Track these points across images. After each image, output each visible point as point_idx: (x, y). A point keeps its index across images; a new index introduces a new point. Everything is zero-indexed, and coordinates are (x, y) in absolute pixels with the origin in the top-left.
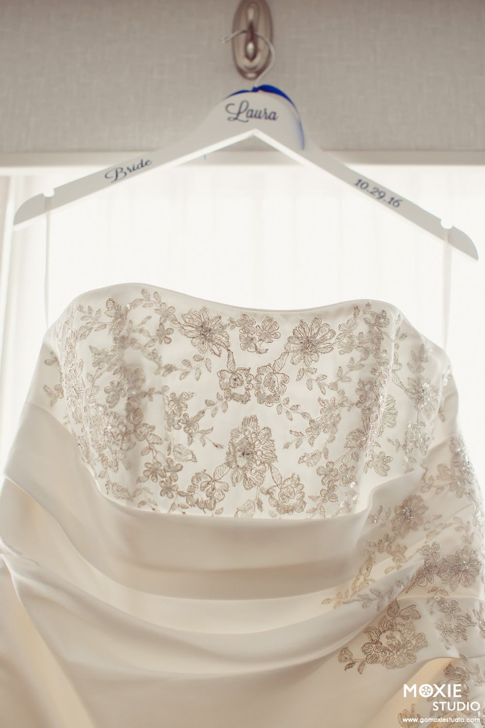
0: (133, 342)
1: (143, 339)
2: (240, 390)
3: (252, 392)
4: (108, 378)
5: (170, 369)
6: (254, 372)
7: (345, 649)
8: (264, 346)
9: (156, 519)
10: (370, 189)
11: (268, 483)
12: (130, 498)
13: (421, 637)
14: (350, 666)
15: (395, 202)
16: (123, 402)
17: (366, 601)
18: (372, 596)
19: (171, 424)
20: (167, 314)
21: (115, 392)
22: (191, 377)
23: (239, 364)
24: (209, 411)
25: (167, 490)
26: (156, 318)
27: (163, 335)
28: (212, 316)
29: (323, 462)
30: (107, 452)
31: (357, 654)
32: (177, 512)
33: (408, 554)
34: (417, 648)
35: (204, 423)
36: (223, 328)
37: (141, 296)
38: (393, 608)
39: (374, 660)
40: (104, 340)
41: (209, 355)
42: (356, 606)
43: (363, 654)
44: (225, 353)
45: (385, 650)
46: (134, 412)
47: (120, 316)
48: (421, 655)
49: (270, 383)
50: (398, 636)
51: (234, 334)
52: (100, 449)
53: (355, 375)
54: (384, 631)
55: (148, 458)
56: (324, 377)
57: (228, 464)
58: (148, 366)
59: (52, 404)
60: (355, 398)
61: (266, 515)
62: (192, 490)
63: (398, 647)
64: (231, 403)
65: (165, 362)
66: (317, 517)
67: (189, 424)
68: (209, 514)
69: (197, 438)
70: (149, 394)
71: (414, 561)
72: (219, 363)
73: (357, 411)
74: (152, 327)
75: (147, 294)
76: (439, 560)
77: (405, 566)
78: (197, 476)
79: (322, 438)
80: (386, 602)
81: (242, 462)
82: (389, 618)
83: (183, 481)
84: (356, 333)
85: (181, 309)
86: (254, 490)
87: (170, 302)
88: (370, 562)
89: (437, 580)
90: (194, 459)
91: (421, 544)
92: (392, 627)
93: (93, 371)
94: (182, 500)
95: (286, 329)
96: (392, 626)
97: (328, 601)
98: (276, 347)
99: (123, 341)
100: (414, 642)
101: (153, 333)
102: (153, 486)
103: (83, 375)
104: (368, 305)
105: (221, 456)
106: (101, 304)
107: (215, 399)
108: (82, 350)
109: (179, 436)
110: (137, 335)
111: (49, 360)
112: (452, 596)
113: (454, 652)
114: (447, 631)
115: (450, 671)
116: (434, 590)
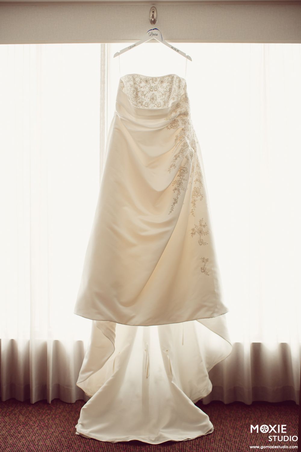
0: (136, 84)
1: (138, 83)
2: (152, 90)
3: (154, 90)
4: (133, 89)
5: (142, 87)
6: (154, 87)
7: (167, 126)
8: (155, 82)
9: (140, 109)
10: (174, 49)
11: (156, 103)
12: (136, 106)
13: (178, 125)
14: (168, 129)
15: (178, 51)
16: (135, 93)
17: (170, 119)
19: (142, 95)
20: (141, 79)
21: (134, 91)
22: (145, 88)
23: (151, 86)
24: (147, 93)
25: (142, 105)
26: (139, 80)
27: (141, 82)
28: (148, 78)
29: (164, 100)
30: (133, 99)
31: (169, 127)
32: (143, 108)
33: (177, 112)
34: (178, 126)
35: (146, 95)
36: (149, 80)
37: (137, 76)
38: (175, 120)
39: (172, 128)
40: (132, 83)
41: (147, 85)
42: (169, 120)
44: (149, 84)
46: (137, 94)
47: (134, 79)
48: (178, 127)
49: (156, 88)
50: (175, 124)
51: (151, 81)
52: (132, 99)
53: (169, 87)
55: (139, 101)
56: (164, 87)
57: (150, 101)
58: (139, 87)
59: (122, 89)
60: (168, 91)
61: (155, 108)
62: (145, 105)
63: (175, 126)
64: (150, 92)
65: (141, 86)
66: (163, 108)
67: (145, 95)
68: (148, 108)
69: (146, 97)
70: (139, 92)
71: (178, 113)
72: (149, 86)
73: (169, 93)
74: (139, 81)
75: (138, 76)
76: (182, 113)
77: (177, 114)
78: (146, 103)
79: (164, 96)
80: (173, 120)
81: (152, 100)
83: (144, 104)
84: (169, 80)
85: (143, 78)
86: (154, 104)
87: (141, 77)
88: (171, 113)
89: (181, 116)
90: (145, 100)
91: (179, 110)
92: (174, 123)
93: (130, 88)
94: (144, 106)
95: (158, 80)
97: (165, 119)
98: (157, 83)
99: (135, 84)
101: (139, 82)
102: (140, 104)
103: (129, 88)
104: (171, 75)
105: (149, 100)
106: (131, 77)
107: (148, 91)
108: (128, 84)
109: (143, 97)
110: (137, 83)
111: (121, 82)
112: (184, 118)
113: (183, 127)
114: (182, 124)
115: (183, 129)
116: (181, 117)
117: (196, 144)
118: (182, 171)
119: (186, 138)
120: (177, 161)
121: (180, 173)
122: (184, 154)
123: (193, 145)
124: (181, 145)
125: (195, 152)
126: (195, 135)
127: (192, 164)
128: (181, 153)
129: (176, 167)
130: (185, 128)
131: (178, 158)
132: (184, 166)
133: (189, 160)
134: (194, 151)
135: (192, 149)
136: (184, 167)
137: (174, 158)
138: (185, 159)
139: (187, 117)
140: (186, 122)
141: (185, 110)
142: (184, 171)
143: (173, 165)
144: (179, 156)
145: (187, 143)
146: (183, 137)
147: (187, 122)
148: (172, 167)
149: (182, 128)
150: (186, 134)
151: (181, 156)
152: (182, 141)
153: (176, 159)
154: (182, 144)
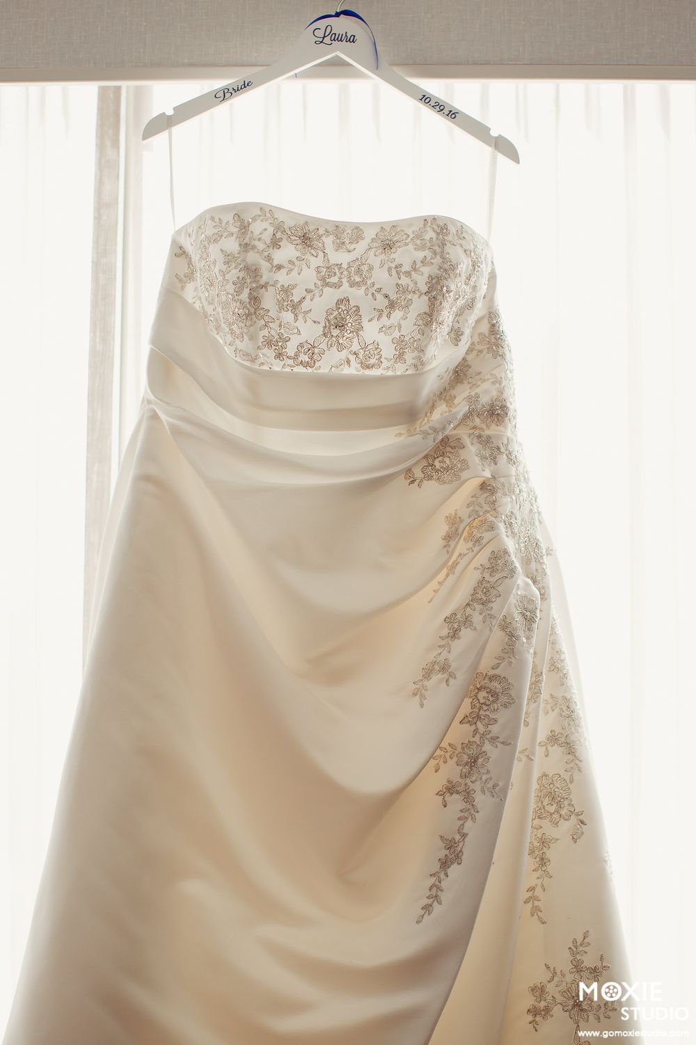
0: (254, 247)
1: (261, 246)
2: (334, 280)
3: (344, 280)
4: (234, 274)
5: (279, 267)
6: (344, 266)
7: (409, 470)
8: (352, 246)
9: (272, 374)
10: (432, 103)
11: (355, 347)
12: (253, 360)
13: (464, 461)
14: (413, 482)
15: (452, 114)
16: (246, 292)
17: (426, 434)
18: (430, 431)
19: (281, 309)
20: (279, 227)
21: (240, 284)
22: (295, 273)
23: (332, 262)
24: (308, 298)
25: (279, 356)
26: (271, 230)
27: (275, 243)
28: (312, 228)
29: (396, 334)
30: (235, 327)
31: (418, 473)
32: (288, 369)
33: (456, 401)
34: (462, 470)
35: (305, 306)
36: (320, 237)
37: (259, 213)
38: (445, 442)
39: (430, 478)
40: (232, 245)
41: (308, 256)
42: (418, 438)
43: (421, 473)
44: (321, 254)
45: (437, 471)
46: (255, 299)
47: (244, 228)
48: (464, 475)
49: (358, 273)
50: (447, 460)
51: (329, 241)
52: (230, 325)
54: (438, 457)
55: (265, 332)
56: (401, 266)
57: (325, 335)
58: (265, 265)
59: (183, 288)
60: (425, 288)
61: (352, 371)
62: (297, 355)
63: (447, 469)
64: (326, 290)
65: (275, 263)
66: (390, 373)
67: (295, 307)
68: (310, 370)
69: (300, 317)
70: (265, 286)
71: (462, 408)
72: (316, 262)
73: (425, 298)
74: (267, 237)
75: (264, 210)
76: (479, 406)
77: (454, 410)
78: (301, 345)
79: (397, 314)
80: (440, 437)
81: (335, 332)
82: (441, 448)
83: (291, 349)
85: (289, 223)
86: (345, 352)
87: (281, 217)
88: (433, 408)
89: (477, 421)
90: (299, 333)
91: (466, 394)
92: (443, 455)
93: (224, 268)
94: (291, 362)
96: (443, 453)
97: (400, 434)
98: (361, 246)
99: (246, 247)
100: (459, 465)
101: (268, 241)
102: (270, 353)
103: (216, 270)
105: (319, 329)
106: (228, 217)
107: (313, 287)
108: (214, 250)
109: (288, 316)
110: (256, 243)
111: (179, 252)
112: (487, 432)
113: (487, 474)
114: (483, 458)
115: (484, 486)
116: (475, 428)
117: (546, 559)
118: (482, 694)
119: (502, 526)
120: (458, 646)
121: (473, 706)
122: (492, 612)
123: (533, 565)
124: (476, 562)
125: (543, 596)
126: (539, 513)
127: (530, 659)
128: (478, 607)
129: (452, 675)
130: (494, 477)
131: (466, 634)
132: (492, 672)
133: (518, 638)
134: (538, 593)
135: (527, 584)
136: (492, 678)
137: (445, 632)
138: (497, 636)
139: (500, 428)
140: (498, 448)
141: (494, 394)
142: (494, 694)
143: (436, 667)
144: (467, 621)
145: (506, 552)
146: (484, 522)
147: (503, 449)
148: (436, 677)
149: (480, 480)
150: (499, 510)
151: (477, 619)
152: (484, 541)
153: (454, 634)
154: (483, 558)
